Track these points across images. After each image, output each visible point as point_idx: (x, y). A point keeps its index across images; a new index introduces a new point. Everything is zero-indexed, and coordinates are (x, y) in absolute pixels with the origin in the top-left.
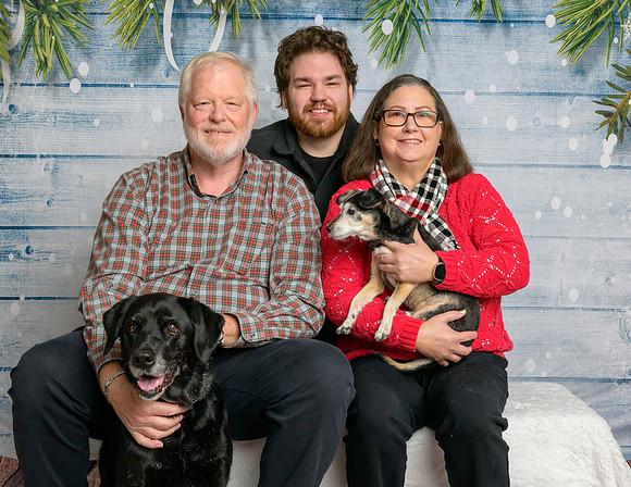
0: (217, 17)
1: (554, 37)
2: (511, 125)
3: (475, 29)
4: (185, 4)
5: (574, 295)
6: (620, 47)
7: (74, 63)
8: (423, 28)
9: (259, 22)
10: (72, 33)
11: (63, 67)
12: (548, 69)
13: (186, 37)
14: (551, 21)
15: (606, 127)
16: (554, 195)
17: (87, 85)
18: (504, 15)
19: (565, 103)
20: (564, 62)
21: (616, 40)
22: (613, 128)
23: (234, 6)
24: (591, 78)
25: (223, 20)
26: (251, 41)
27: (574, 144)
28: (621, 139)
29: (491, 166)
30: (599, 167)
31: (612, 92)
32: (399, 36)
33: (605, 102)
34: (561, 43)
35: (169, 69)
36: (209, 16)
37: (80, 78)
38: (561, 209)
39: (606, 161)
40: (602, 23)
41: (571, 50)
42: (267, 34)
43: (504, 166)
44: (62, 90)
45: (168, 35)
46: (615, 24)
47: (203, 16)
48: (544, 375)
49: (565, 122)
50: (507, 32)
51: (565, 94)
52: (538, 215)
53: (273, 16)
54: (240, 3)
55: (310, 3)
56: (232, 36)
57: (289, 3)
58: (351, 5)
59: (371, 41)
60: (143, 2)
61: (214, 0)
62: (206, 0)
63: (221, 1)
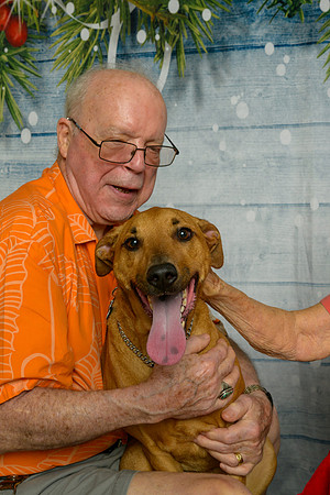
0: (161, 54)
4: (128, 44)
7: (24, 114)
9: (205, 56)
10: (21, 83)
11: (14, 118)
17: (36, 135)
23: (179, 41)
25: (167, 57)
26: (197, 77)
36: (153, 55)
37: (30, 128)
42: (214, 68)
44: (14, 141)
53: (219, 49)
54: (185, 38)
55: (258, 31)
56: (177, 74)
57: (236, 31)
58: (304, 28)
59: (327, 68)
60: (87, 45)
61: (158, 37)
62: (150, 37)
63: (166, 37)
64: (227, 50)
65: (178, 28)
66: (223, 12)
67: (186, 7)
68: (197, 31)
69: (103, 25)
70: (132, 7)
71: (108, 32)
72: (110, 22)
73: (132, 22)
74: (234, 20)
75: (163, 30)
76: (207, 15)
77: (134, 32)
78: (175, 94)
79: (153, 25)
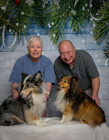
0: (15, 35)
1: (92, 36)
3: (74, 35)
4: (7, 32)
5: (101, 96)
6: (108, 38)
8: (62, 35)
9: (24, 35)
13: (7, 39)
19: (96, 51)
22: (107, 57)
23: (19, 32)
25: (16, 35)
26: (23, 40)
27: (98, 61)
30: (105, 66)
31: (107, 48)
32: (57, 37)
33: (105, 51)
34: (94, 38)
36: (13, 35)
46: (106, 33)
51: (96, 49)
53: (28, 34)
55: (36, 31)
56: (18, 39)
57: (31, 31)
58: (46, 31)
59: (50, 39)
61: (14, 31)
62: (12, 31)
63: (16, 31)
64: (29, 34)
65: (18, 29)
67: (20, 25)
70: (8, 24)
71: (2, 29)
72: (3, 27)
73: (8, 28)
74: (31, 28)
75: (15, 29)
76: (25, 27)
78: (18, 43)
79: (13, 28)
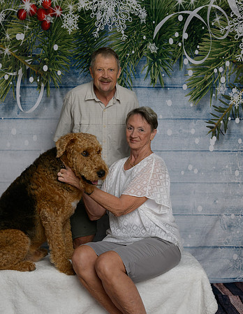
0: (40, 88)
1: (186, 94)
2: (169, 133)
3: (152, 91)
4: (26, 82)
5: (200, 209)
6: (216, 98)
9: (58, 89)
12: (185, 108)
13: (26, 96)
14: (185, 87)
15: (211, 133)
16: (189, 164)
18: (165, 84)
19: (193, 123)
20: (192, 105)
21: (214, 95)
22: (214, 134)
23: (47, 83)
24: (204, 112)
25: (42, 89)
26: (55, 98)
27: (197, 141)
28: (218, 138)
29: (161, 151)
30: (209, 151)
31: (213, 117)
33: (210, 122)
34: (190, 97)
35: (19, 111)
36: (36, 87)
38: (193, 170)
39: (211, 148)
40: (208, 87)
41: (194, 100)
42: (62, 94)
43: (166, 151)
45: (18, 96)
46: (213, 88)
47: (33, 87)
48: (188, 245)
49: (193, 131)
50: (166, 92)
51: (192, 119)
52: (183, 173)
53: (64, 86)
54: (50, 81)
55: (80, 81)
56: (46, 96)
60: (7, 81)
61: (38, 80)
62: (35, 80)
63: (42, 81)
65: (47, 77)
66: (66, 72)
67: (51, 69)
68: (55, 79)
69: (15, 74)
70: (27, 67)
71: (17, 77)
72: (17, 73)
73: (27, 74)
75: (41, 78)
77: (28, 78)
